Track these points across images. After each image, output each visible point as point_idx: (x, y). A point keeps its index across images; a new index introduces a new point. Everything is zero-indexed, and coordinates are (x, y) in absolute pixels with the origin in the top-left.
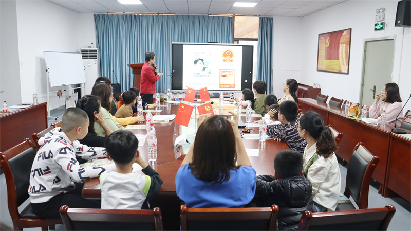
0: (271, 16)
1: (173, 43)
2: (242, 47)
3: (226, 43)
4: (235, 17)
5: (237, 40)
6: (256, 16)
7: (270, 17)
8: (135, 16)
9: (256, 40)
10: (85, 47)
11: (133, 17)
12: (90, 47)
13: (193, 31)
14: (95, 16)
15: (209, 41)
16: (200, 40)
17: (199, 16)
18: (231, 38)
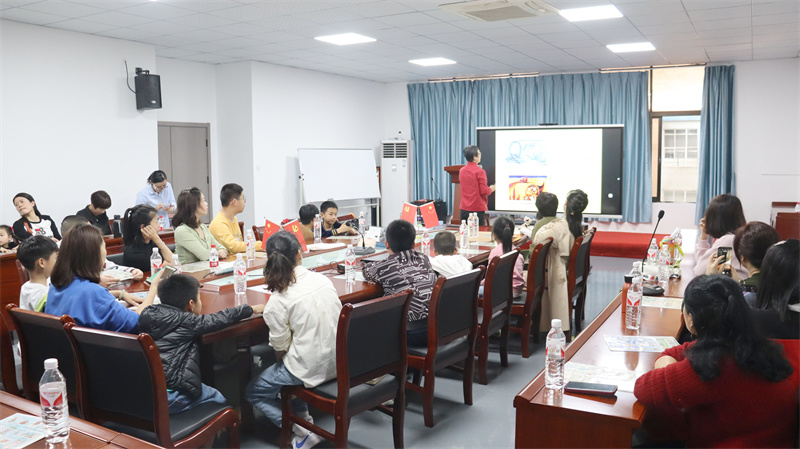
0: (729, 62)
4: (654, 71)
5: (659, 116)
6: (698, 65)
7: (728, 65)
8: (470, 82)
9: (697, 113)
10: (390, 139)
11: (467, 84)
12: (396, 139)
14: (408, 86)
17: (582, 75)
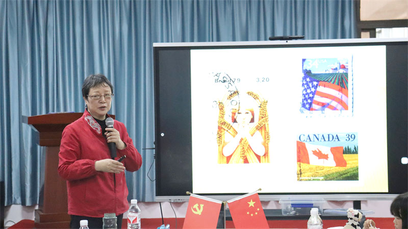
1: (155, 45)
2: (384, 47)
3: (335, 37)
5: (371, 27)
13: (229, 9)
15: (279, 33)
16: (253, 31)
18: (349, 23)
